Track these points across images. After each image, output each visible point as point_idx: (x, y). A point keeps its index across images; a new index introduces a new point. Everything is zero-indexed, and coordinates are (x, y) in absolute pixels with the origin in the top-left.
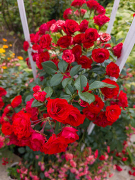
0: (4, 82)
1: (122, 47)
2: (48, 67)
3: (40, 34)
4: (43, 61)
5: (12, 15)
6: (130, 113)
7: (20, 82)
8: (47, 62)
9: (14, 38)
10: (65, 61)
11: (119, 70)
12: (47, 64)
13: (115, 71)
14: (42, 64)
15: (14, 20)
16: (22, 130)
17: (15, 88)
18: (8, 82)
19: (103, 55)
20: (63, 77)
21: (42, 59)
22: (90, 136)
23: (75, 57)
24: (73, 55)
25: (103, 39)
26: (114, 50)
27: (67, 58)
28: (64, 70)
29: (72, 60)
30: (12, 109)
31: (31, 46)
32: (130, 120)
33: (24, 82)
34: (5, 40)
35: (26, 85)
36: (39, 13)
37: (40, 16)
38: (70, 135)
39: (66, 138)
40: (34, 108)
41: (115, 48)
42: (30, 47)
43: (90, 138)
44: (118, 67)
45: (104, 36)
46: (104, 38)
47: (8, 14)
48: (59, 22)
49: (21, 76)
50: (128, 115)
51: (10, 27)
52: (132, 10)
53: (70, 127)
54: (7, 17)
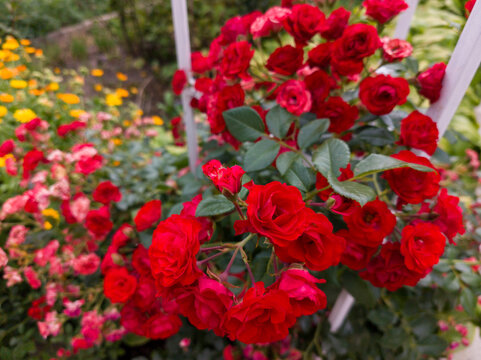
0: (116, 173)
1: (444, 73)
2: (240, 123)
3: (224, 43)
4: (228, 108)
5: (141, 20)
6: (459, 272)
7: (153, 175)
8: (239, 108)
9: (143, 75)
10: (285, 108)
11: (437, 132)
12: (237, 116)
13: (424, 135)
14: (225, 114)
15: (147, 31)
16: (175, 265)
17: (141, 189)
18: (125, 172)
19: (392, 91)
20: (278, 149)
21: (226, 102)
22: (338, 335)
23: (312, 98)
24: (308, 95)
25: (390, 52)
26: (423, 81)
27: (292, 102)
28: (281, 131)
29: (303, 106)
30: (134, 236)
31: (192, 81)
32: (458, 293)
33: (164, 177)
34: (122, 77)
35: (170, 183)
36: (208, 15)
37: (211, 22)
38: (303, 289)
39: (291, 296)
40: (202, 219)
41: (424, 75)
42: (190, 86)
43: (335, 341)
44: (435, 124)
45: (393, 45)
46: (393, 49)
47: (133, 18)
48: (275, 13)
49: (157, 161)
50: (453, 278)
51: (136, 48)
52: (451, 12)
53: (302, 269)
54: (130, 25)
